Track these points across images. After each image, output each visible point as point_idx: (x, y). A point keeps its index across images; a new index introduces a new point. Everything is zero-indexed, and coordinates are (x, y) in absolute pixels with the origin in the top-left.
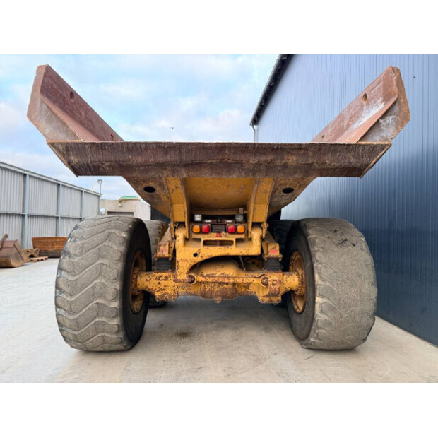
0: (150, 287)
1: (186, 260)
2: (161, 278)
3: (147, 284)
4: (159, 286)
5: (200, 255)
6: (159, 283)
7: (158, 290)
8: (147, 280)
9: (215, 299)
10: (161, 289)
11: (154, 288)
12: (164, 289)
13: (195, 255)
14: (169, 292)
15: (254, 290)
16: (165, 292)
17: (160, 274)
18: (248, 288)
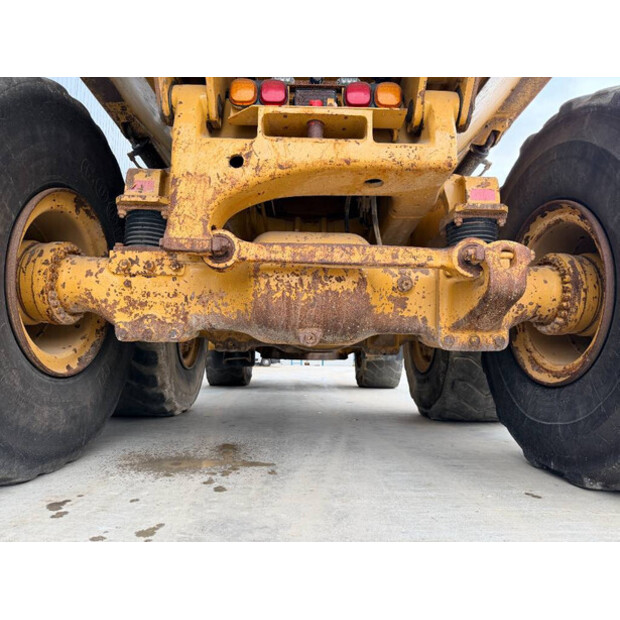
0: (99, 293)
1: (203, 178)
2: (134, 269)
3: (89, 283)
4: (127, 292)
5: (253, 161)
6: (128, 284)
7: (123, 304)
8: (89, 273)
9: (302, 333)
10: (132, 303)
11: (110, 301)
12: (143, 304)
13: (236, 162)
14: (158, 312)
15: (421, 314)
16: (147, 311)
17: (130, 254)
18: (404, 307)
